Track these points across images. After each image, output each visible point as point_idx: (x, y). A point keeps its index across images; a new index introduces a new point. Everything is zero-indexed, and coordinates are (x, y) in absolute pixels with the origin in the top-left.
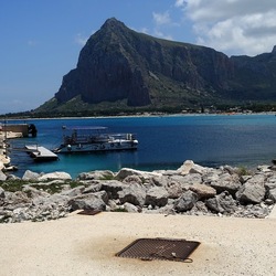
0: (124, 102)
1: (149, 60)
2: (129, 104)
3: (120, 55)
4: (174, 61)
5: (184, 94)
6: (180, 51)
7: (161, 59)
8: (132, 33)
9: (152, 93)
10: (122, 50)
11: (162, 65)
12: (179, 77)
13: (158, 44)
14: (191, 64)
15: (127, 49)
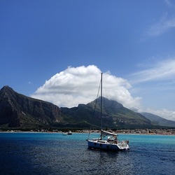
0: (7, 125)
1: (22, 106)
2: (9, 126)
3: (8, 103)
4: (34, 107)
5: (37, 123)
6: (37, 102)
7: (28, 106)
8: (16, 93)
9: (22, 121)
10: (9, 100)
11: (29, 109)
12: (36, 115)
13: (28, 99)
14: (42, 109)
15: (12, 100)
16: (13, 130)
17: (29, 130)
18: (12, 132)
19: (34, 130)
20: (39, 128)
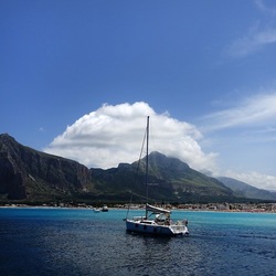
0: (5, 196)
1: (30, 166)
2: (9, 198)
3: (7, 160)
4: (49, 168)
5: (53, 192)
6: (53, 160)
7: (39, 165)
8: (20, 146)
9: (29, 190)
10: (9, 157)
11: (40, 170)
12: (51, 180)
13: (39, 155)
14: (60, 171)
15: (13, 156)
16: (15, 203)
17: (40, 204)
18: (14, 206)
19: (49, 204)
20: (56, 200)
